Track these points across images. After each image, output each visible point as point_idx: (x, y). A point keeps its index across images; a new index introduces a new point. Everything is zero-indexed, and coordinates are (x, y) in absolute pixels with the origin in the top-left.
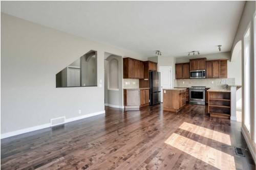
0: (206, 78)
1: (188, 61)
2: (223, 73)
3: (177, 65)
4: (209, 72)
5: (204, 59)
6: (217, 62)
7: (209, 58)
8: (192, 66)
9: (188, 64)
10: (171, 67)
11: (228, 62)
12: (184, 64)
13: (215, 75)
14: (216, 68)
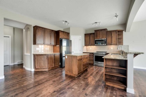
0: (107, 45)
1: (94, 32)
2: (120, 42)
3: (86, 35)
4: (109, 40)
5: (105, 30)
6: (115, 32)
7: (109, 29)
8: (96, 36)
9: (94, 34)
10: (81, 36)
11: (124, 32)
12: (91, 34)
13: (113, 43)
14: (114, 37)
